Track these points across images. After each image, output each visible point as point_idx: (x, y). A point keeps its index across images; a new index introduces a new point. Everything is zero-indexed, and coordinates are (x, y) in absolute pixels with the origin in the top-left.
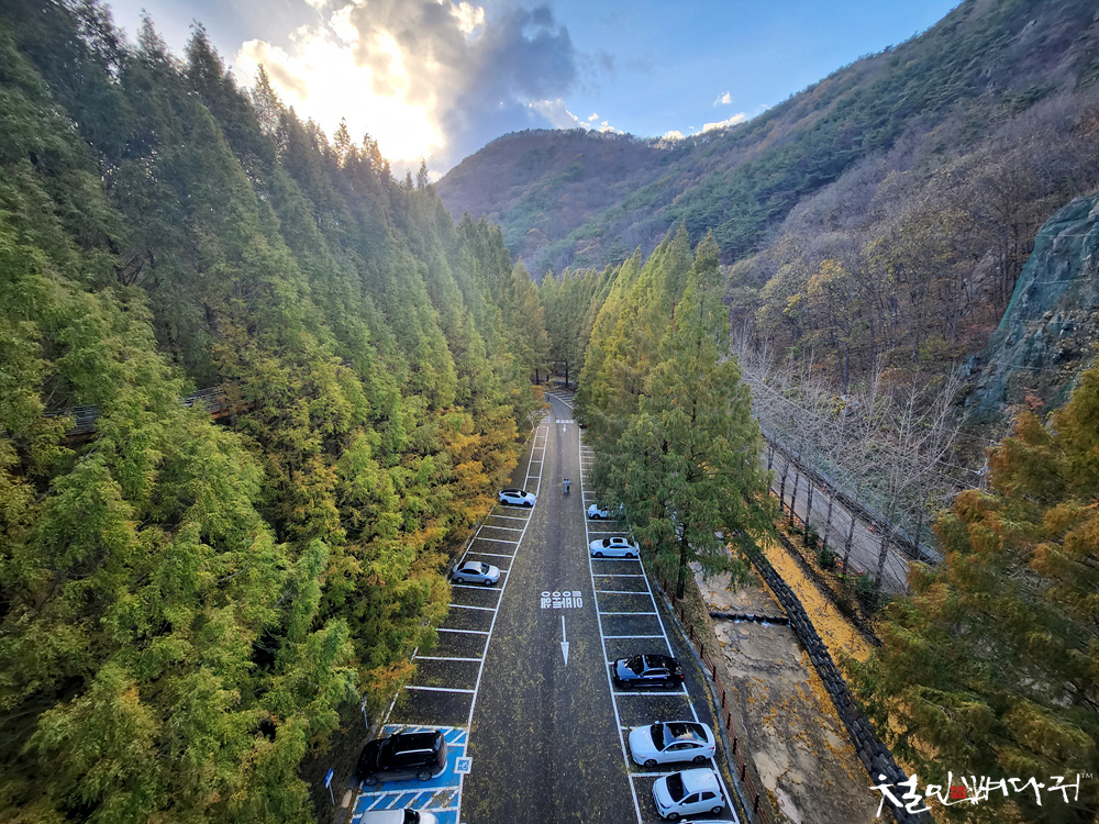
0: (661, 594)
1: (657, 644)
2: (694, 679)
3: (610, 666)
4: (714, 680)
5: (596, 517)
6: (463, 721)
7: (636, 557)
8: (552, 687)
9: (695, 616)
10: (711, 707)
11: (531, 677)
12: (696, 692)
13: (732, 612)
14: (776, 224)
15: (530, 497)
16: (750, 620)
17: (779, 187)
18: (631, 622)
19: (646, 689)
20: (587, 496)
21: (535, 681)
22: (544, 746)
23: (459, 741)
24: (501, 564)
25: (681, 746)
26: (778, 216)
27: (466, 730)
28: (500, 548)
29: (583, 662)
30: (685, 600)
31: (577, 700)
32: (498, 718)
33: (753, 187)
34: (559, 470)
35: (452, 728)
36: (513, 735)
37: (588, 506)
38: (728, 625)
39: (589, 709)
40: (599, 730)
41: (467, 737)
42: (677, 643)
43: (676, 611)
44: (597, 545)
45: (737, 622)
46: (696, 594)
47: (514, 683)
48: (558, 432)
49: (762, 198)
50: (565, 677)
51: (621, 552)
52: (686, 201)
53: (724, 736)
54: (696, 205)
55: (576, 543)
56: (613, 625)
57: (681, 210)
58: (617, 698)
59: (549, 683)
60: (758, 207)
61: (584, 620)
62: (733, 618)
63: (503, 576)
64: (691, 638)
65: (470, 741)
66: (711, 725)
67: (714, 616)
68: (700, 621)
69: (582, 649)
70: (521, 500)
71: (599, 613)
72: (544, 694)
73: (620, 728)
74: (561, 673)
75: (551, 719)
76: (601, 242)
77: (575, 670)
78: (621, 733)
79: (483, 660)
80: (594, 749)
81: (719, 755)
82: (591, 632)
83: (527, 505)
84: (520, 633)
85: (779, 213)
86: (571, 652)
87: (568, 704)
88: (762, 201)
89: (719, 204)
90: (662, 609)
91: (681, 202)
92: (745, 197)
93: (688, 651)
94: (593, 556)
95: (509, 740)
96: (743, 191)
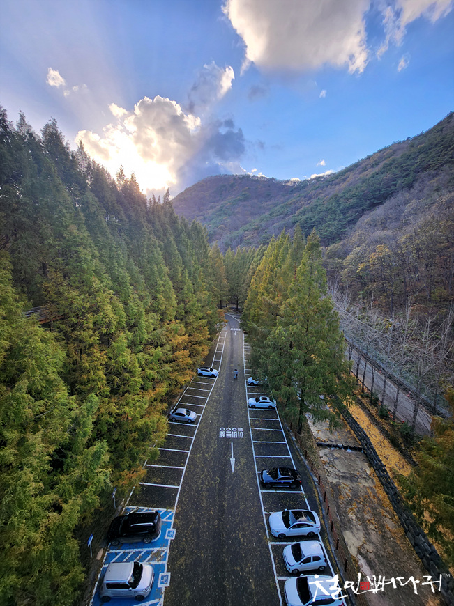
0: (289, 431)
1: (286, 461)
2: (307, 483)
3: (259, 474)
4: (319, 484)
5: (252, 384)
6: (171, 506)
7: (274, 408)
8: (225, 486)
9: (308, 444)
10: (318, 501)
11: (212, 479)
12: (309, 491)
13: (329, 443)
14: (351, 226)
15: (215, 372)
16: (340, 448)
17: (353, 207)
18: (271, 447)
19: (279, 489)
20: (247, 372)
21: (215, 482)
22: (219, 523)
23: (168, 518)
24: (197, 410)
25: (300, 526)
26: (353, 221)
27: (173, 512)
28: (198, 401)
29: (243, 471)
30: (302, 435)
31: (239, 494)
32: (192, 504)
33: (339, 205)
34: (232, 357)
35: (165, 510)
36: (201, 515)
37: (247, 378)
38: (327, 450)
39: (246, 500)
40: (251, 514)
41: (174, 516)
42: (298, 461)
43: (297, 441)
44: (252, 401)
45: (333, 449)
46: (309, 431)
47: (203, 483)
48: (232, 336)
49: (344, 212)
50: (232, 480)
51: (266, 405)
52: (303, 213)
53: (326, 520)
54: (309, 215)
55: (241, 399)
56: (261, 449)
57: (300, 217)
58: (263, 494)
59: (223, 483)
60: (342, 217)
61: (244, 445)
62: (330, 446)
63: (198, 417)
64: (306, 458)
65: (175, 518)
66: (318, 513)
67: (319, 445)
68: (311, 448)
69: (242, 463)
70: (210, 373)
71: (253, 441)
72: (220, 490)
73: (264, 513)
74: (230, 478)
75: (223, 506)
76: (257, 233)
77: (238, 476)
78: (264, 516)
79: (185, 468)
80: (249, 525)
81: (322, 532)
82: (248, 453)
83: (213, 376)
84: (207, 453)
85: (353, 220)
86: (236, 464)
87: (234, 497)
88: (344, 214)
89: (321, 214)
90: (289, 440)
91: (301, 213)
92: (335, 211)
93: (303, 465)
94: (250, 407)
95: (198, 518)
96: (333, 208)
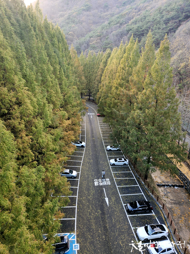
0: (139, 178)
1: (140, 197)
2: (156, 209)
3: (125, 206)
4: (163, 209)
5: (110, 150)
6: (72, 230)
7: (127, 165)
8: (105, 215)
9: (152, 185)
10: (164, 218)
11: (96, 212)
12: (157, 213)
13: (163, 184)
15: (83, 144)
16: (170, 186)
18: (130, 189)
19: (139, 213)
20: (105, 143)
21: (98, 213)
22: (106, 237)
23: (73, 238)
24: (77, 170)
25: (156, 233)
27: (74, 234)
28: (75, 164)
29: (114, 205)
30: (148, 180)
31: (115, 219)
32: (86, 228)
34: (92, 133)
35: (69, 234)
36: (93, 234)
37: (106, 146)
38: (162, 188)
39: (120, 222)
40: (125, 229)
41: (76, 236)
42: (148, 196)
43: (145, 184)
44: (112, 161)
45: (166, 187)
46: (151, 178)
47: (90, 214)
48: (89, 118)
50: (109, 211)
51: (122, 163)
53: (170, 228)
55: (104, 161)
56: (123, 190)
58: (130, 217)
59: (103, 213)
61: (112, 189)
62: (164, 186)
63: (78, 174)
64: (152, 194)
65: (77, 238)
66: (165, 225)
67: (158, 185)
68: (154, 187)
69: (113, 200)
70: (80, 145)
71: (117, 187)
72: (102, 218)
73: (132, 228)
74: (107, 210)
75: (106, 227)
77: (112, 208)
78: (133, 230)
79: (76, 207)
80: (124, 236)
81: (169, 236)
82: (115, 194)
83: (83, 146)
84: (89, 196)
86: (109, 201)
87: (112, 221)
90: (140, 184)
93: (152, 198)
94: (111, 165)
95: (92, 236)
